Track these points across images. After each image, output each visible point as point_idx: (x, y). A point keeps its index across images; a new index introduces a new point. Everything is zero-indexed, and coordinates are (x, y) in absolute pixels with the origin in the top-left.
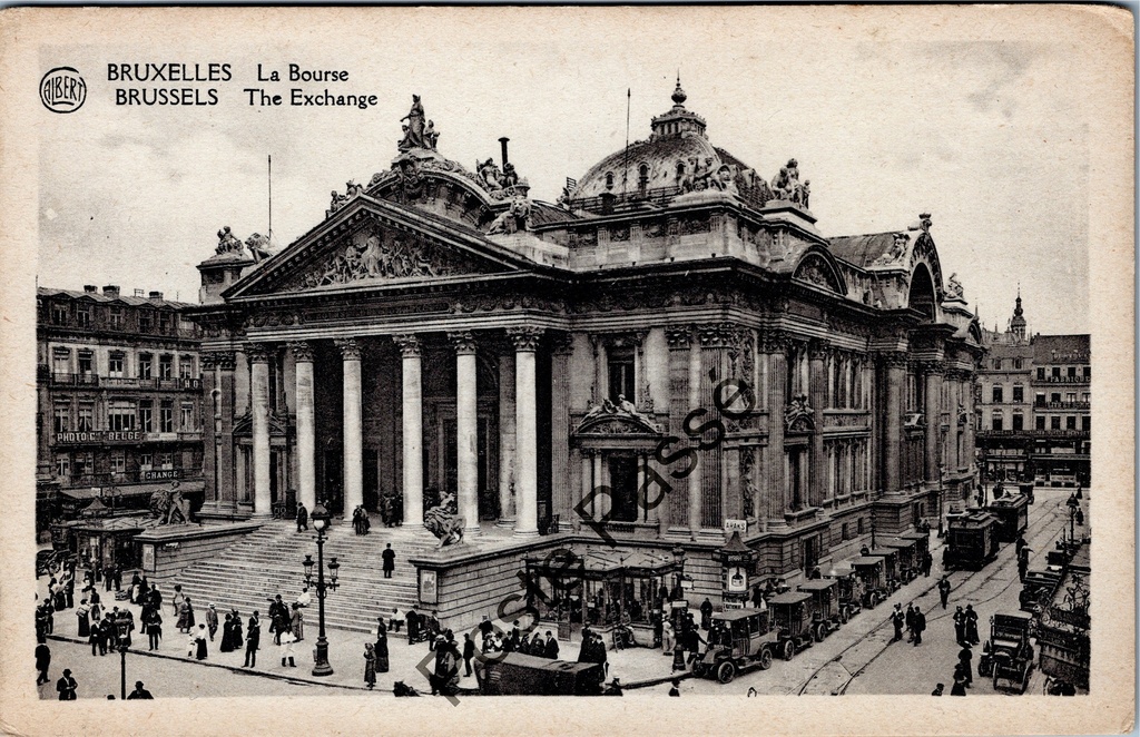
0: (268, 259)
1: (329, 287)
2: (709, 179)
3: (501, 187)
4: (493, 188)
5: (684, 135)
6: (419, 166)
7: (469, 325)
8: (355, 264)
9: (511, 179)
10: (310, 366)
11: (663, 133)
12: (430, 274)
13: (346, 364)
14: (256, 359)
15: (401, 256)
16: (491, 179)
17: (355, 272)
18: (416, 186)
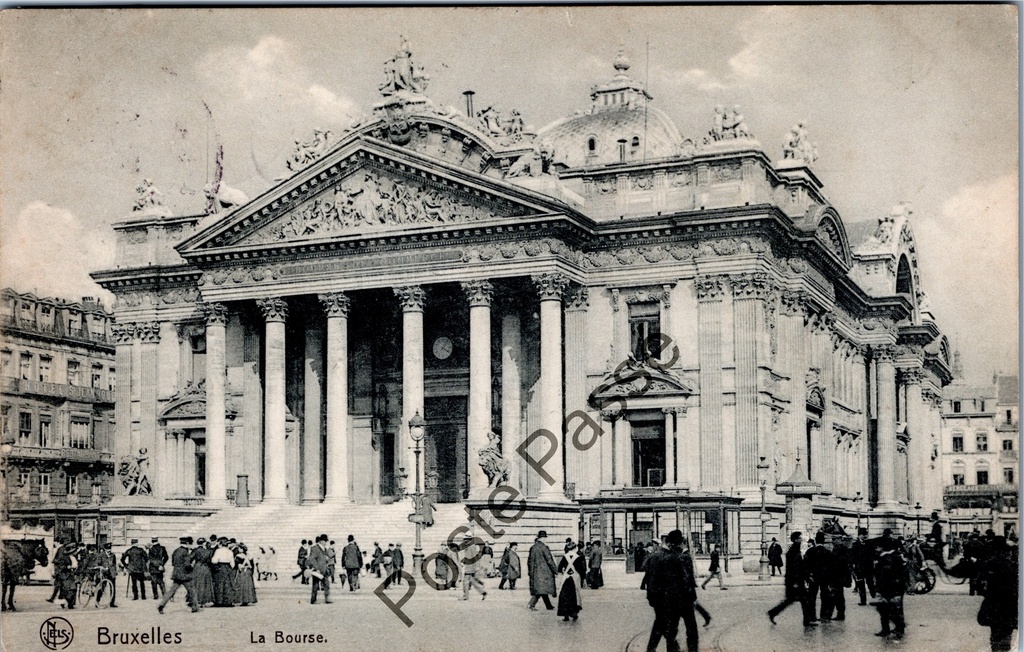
0: (231, 209)
1: (311, 236)
2: (737, 129)
3: (504, 133)
4: (496, 135)
5: (631, 107)
6: (409, 109)
7: (485, 274)
8: (347, 211)
9: (517, 125)
10: (282, 327)
11: (606, 103)
12: (440, 219)
13: (331, 322)
14: (213, 321)
15: (405, 201)
16: (493, 126)
17: (347, 219)
18: (404, 132)
